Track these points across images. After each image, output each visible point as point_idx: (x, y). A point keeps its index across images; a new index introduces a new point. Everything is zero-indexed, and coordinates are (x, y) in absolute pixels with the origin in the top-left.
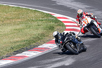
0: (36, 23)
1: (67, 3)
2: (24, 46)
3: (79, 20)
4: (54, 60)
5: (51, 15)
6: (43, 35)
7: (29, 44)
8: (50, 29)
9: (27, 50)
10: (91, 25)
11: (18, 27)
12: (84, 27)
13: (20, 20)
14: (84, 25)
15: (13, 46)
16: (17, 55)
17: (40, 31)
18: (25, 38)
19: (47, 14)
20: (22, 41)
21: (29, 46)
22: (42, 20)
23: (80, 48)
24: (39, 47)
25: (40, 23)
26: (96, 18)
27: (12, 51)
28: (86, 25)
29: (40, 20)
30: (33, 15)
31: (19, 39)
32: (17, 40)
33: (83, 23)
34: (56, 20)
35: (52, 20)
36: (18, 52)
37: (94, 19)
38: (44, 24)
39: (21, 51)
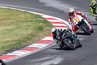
0: (26, 24)
1: (56, 4)
2: (14, 46)
3: (70, 18)
4: (43, 59)
5: (40, 16)
6: (32, 35)
7: (19, 44)
8: (39, 29)
9: (18, 49)
10: (82, 23)
11: (9, 28)
12: (75, 24)
13: (11, 21)
14: (75, 23)
15: (5, 45)
16: (8, 54)
17: (30, 31)
18: (16, 38)
19: (36, 15)
20: (13, 41)
21: (19, 46)
22: (32, 21)
23: (76, 44)
24: (29, 46)
25: (30, 23)
26: (86, 16)
27: (3, 51)
28: (77, 23)
29: (30, 21)
30: (23, 16)
31: (10, 39)
32: (8, 39)
33: (75, 21)
34: (45, 21)
35: (41, 21)
36: (9, 51)
37: (85, 17)
38: (34, 25)
39: (11, 51)
